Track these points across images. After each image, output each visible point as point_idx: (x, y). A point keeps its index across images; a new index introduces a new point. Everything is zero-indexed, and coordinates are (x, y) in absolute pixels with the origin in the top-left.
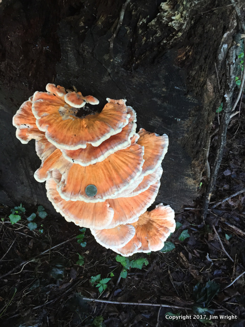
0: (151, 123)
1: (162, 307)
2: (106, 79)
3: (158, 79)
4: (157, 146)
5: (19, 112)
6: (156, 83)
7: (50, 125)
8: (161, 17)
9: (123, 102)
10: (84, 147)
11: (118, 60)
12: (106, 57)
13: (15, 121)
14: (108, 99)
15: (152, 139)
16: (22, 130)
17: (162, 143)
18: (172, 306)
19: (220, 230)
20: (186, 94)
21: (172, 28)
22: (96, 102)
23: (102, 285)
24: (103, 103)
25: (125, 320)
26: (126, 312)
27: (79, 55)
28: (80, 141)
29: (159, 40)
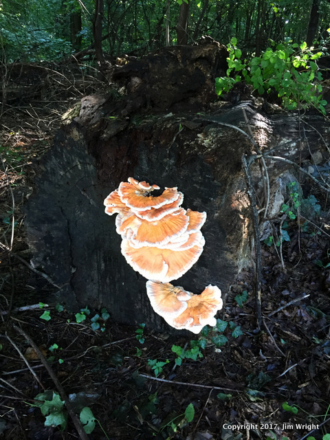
0: (195, 203)
1: (214, 389)
2: (165, 174)
3: (196, 171)
4: (199, 218)
5: (109, 197)
6: (195, 174)
7: (129, 198)
8: (198, 141)
9: (175, 189)
10: (149, 208)
11: (172, 161)
12: (165, 160)
13: (106, 202)
14: (166, 188)
15: (195, 214)
16: (109, 208)
17: (202, 216)
18: (224, 389)
19: (275, 335)
20: (213, 180)
21: (204, 146)
22: (158, 188)
23: (158, 368)
24: (162, 190)
25: (178, 398)
26: (179, 391)
27: (149, 160)
28: (147, 206)
29: (197, 152)
